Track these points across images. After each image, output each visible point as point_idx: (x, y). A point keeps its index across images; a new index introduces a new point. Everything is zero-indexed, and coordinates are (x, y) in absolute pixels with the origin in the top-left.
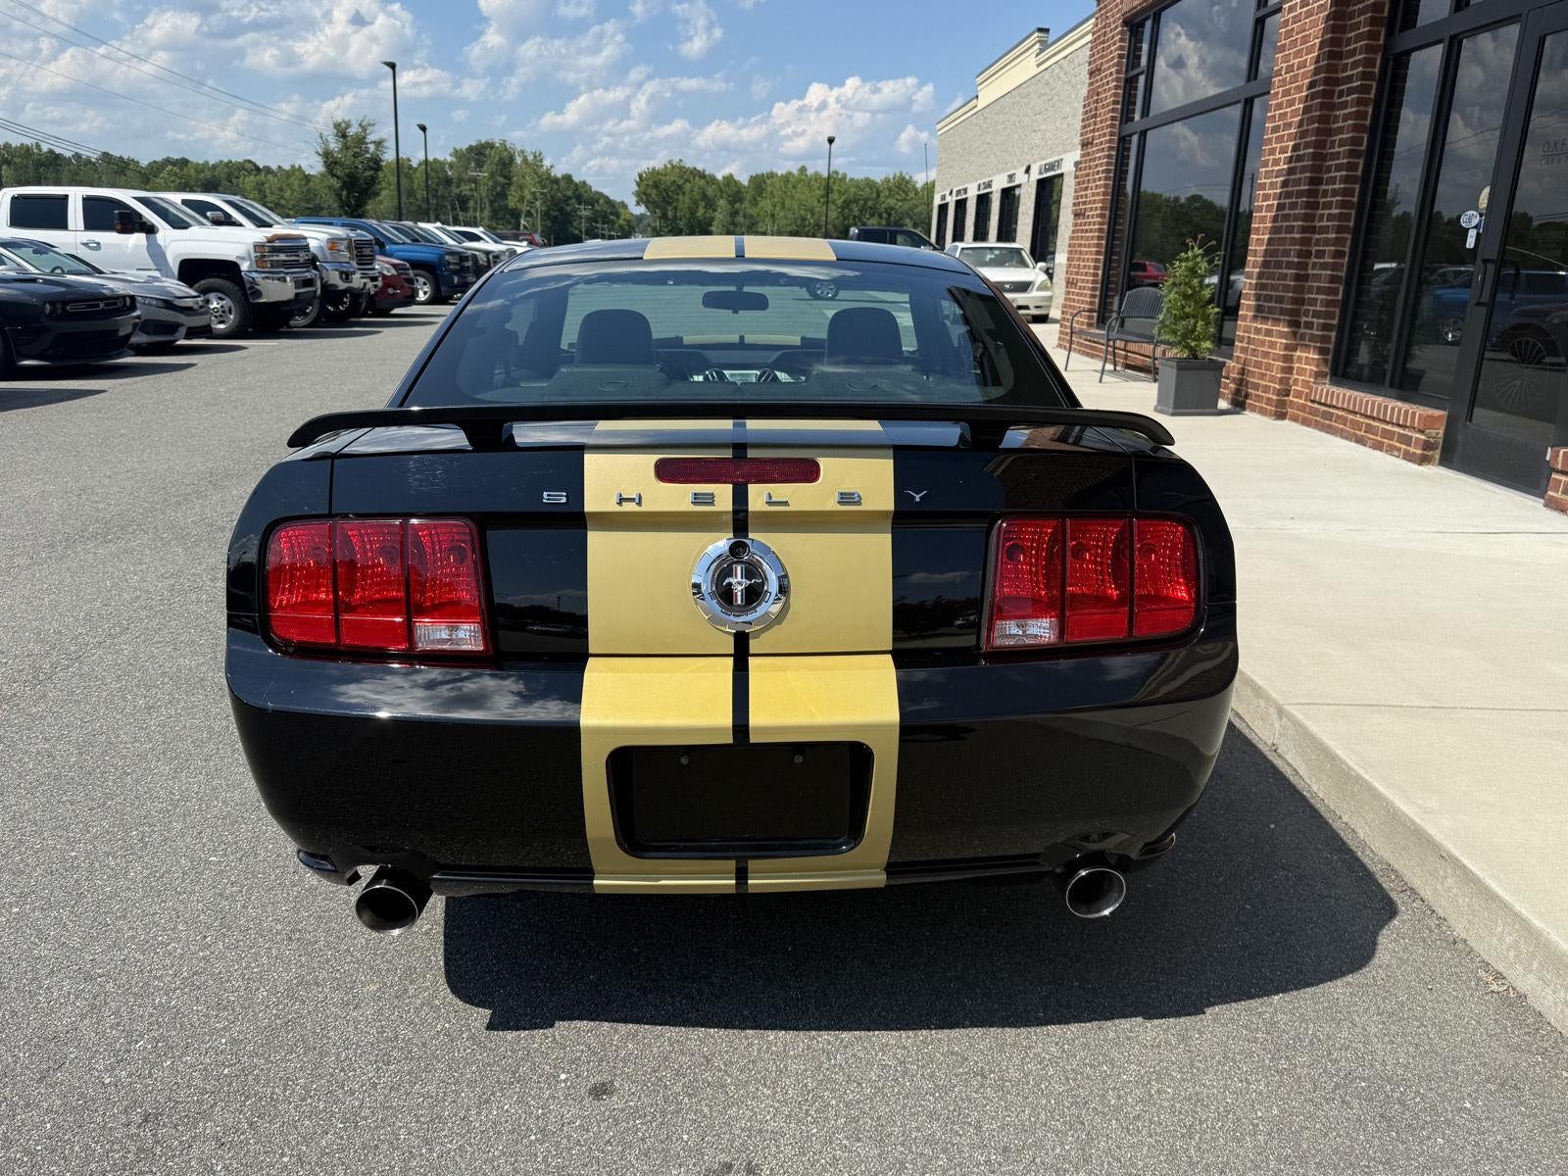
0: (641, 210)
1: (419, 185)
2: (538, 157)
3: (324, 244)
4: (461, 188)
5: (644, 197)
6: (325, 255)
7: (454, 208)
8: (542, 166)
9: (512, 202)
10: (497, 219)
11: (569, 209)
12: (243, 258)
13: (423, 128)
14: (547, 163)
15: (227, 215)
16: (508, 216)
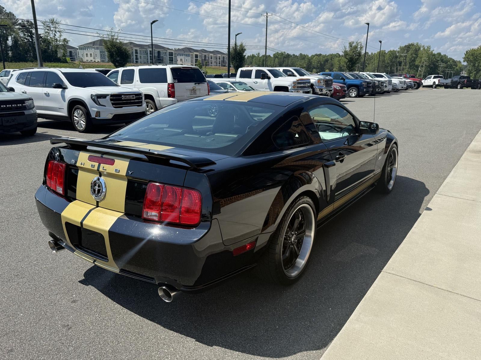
0: (465, 64)
1: (387, 58)
2: (429, 47)
3: (316, 81)
4: (400, 59)
5: (467, 59)
6: (316, 84)
7: (397, 65)
8: (430, 50)
9: (417, 63)
10: (411, 68)
11: (437, 64)
12: (290, 86)
13: (381, 42)
14: (431, 49)
15: (293, 73)
16: (415, 67)
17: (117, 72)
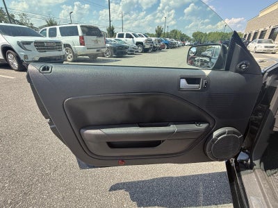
14: (181, 32)
15: (143, 36)
17: (46, 30)
